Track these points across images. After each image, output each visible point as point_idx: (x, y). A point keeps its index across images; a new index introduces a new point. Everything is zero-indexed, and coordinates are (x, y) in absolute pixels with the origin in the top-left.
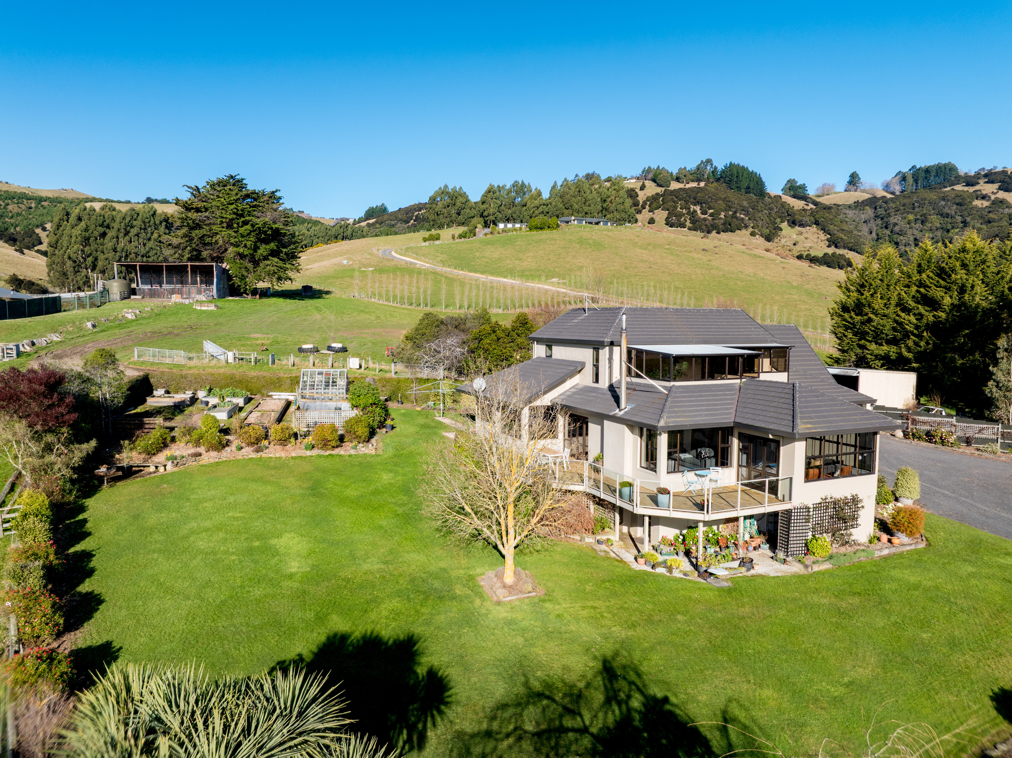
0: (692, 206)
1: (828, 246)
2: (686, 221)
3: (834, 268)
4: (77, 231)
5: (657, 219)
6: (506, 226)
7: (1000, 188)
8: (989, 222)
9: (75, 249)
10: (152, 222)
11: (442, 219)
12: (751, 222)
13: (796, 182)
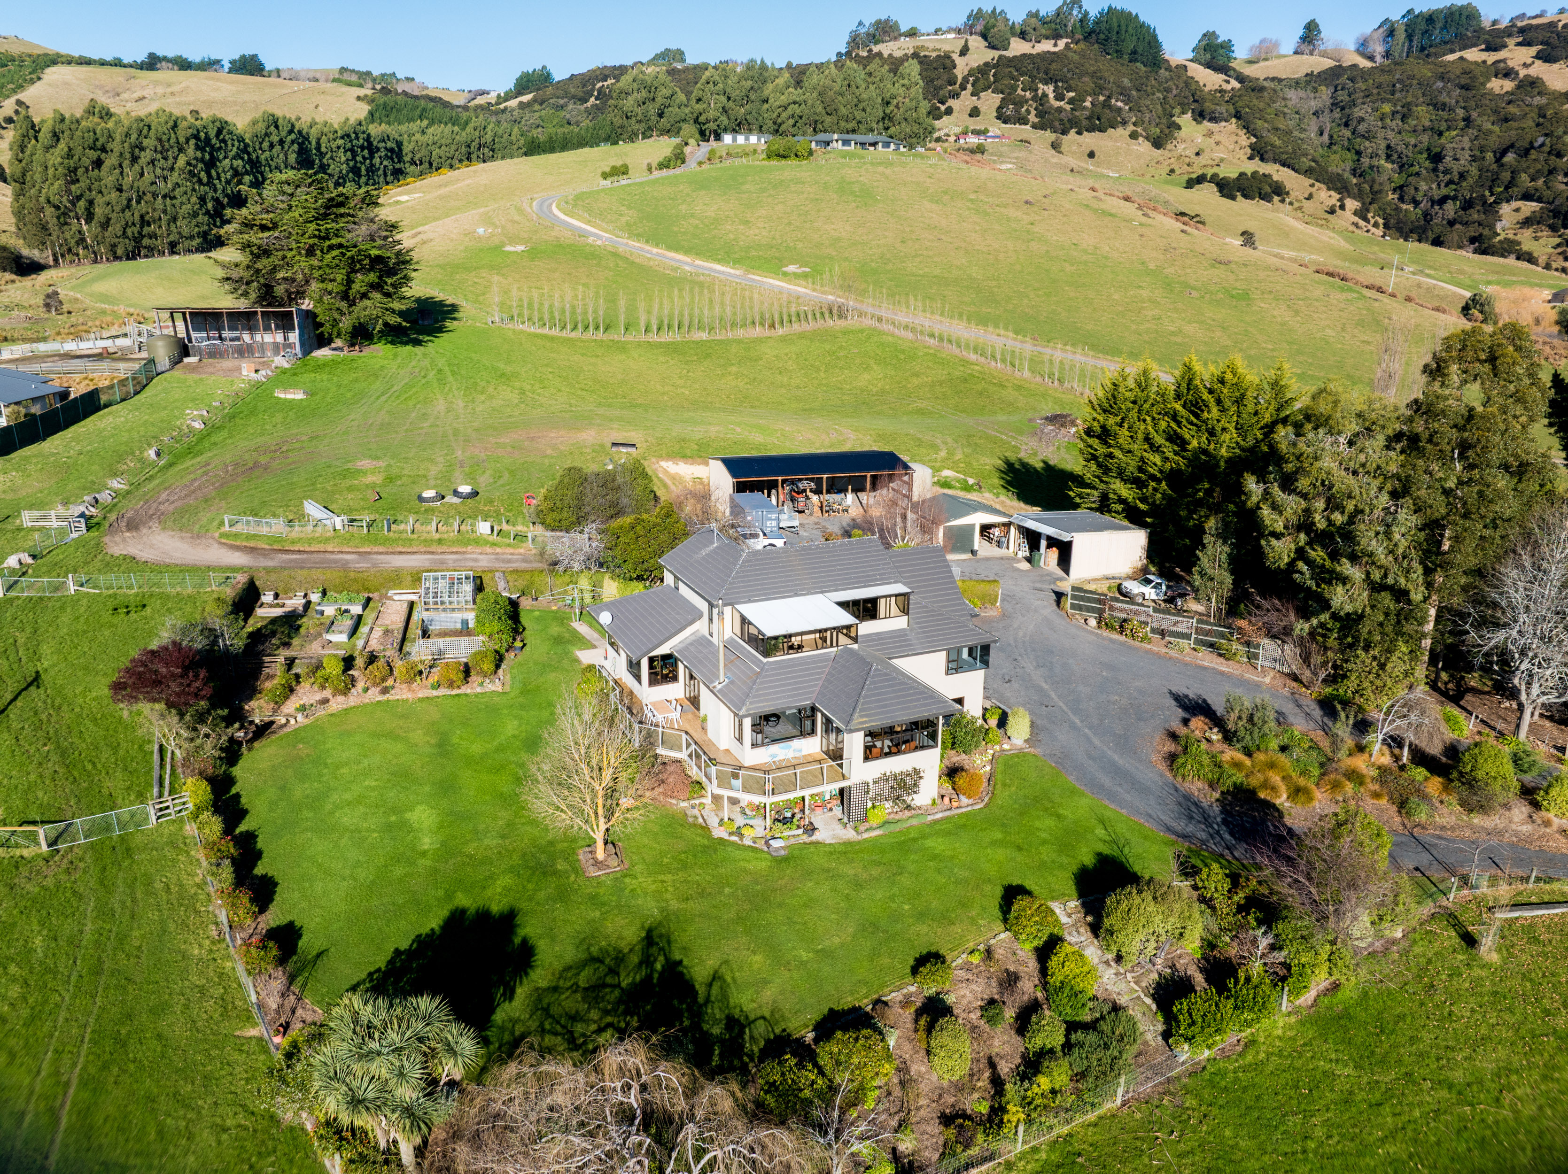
0: (1040, 86)
1: (1250, 158)
2: (1028, 112)
3: (1253, 199)
4: (55, 157)
5: (983, 110)
6: (735, 140)
7: (1538, 57)
8: (1506, 120)
9: (54, 188)
10: (172, 141)
11: (633, 124)
12: (1132, 114)
13: (1217, 37)
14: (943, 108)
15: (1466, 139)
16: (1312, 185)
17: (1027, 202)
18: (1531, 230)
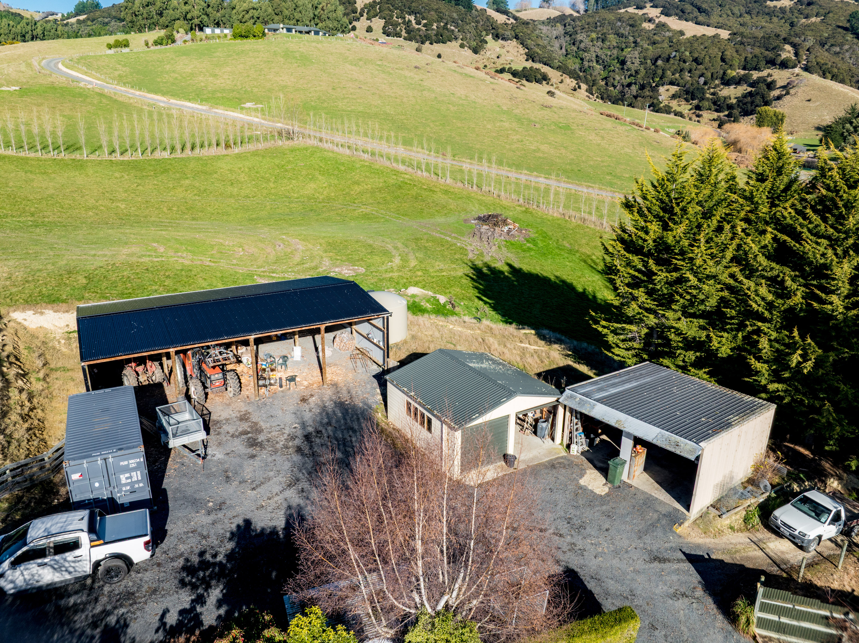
0: (407, 16)
1: (527, 60)
2: (402, 31)
3: (532, 82)
5: (374, 28)
6: (213, 32)
7: (662, 13)
8: (654, 43)
11: (141, 21)
12: (460, 34)
14: (350, 26)
15: (636, 52)
16: (562, 76)
17: (416, 67)
18: (676, 101)
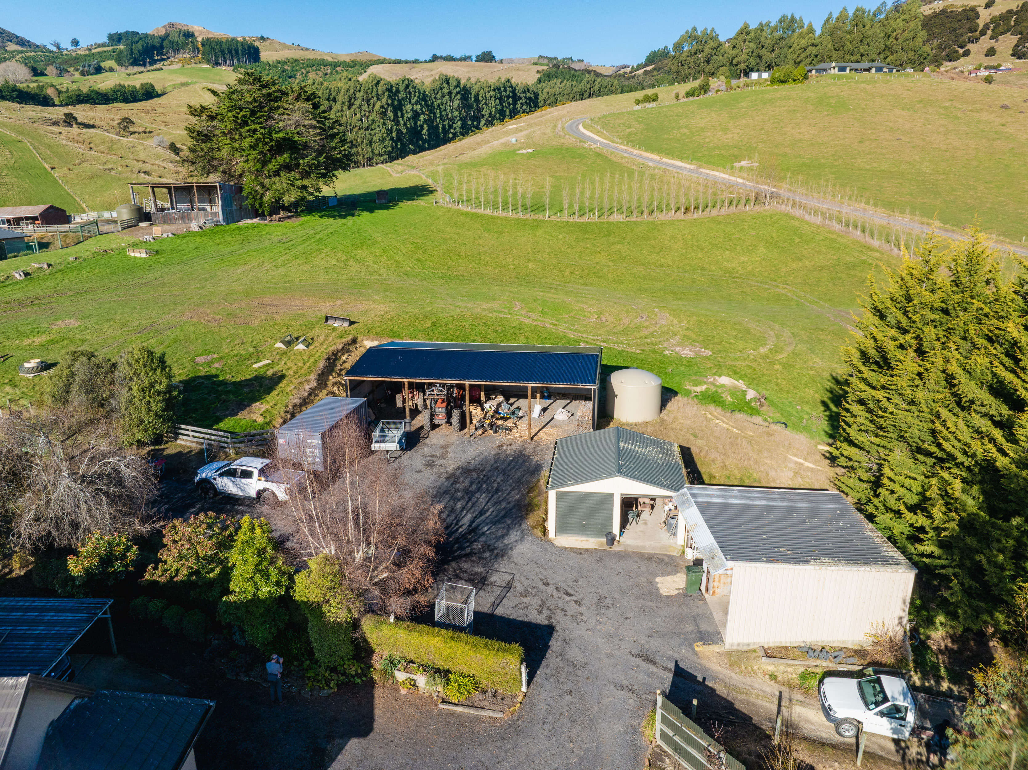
6: (760, 76)
11: (686, 70)
14: (961, 51)
17: (1002, 107)
